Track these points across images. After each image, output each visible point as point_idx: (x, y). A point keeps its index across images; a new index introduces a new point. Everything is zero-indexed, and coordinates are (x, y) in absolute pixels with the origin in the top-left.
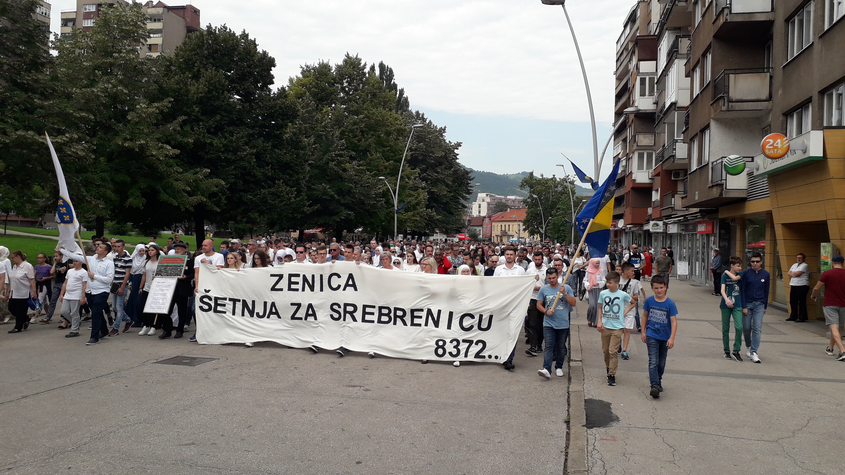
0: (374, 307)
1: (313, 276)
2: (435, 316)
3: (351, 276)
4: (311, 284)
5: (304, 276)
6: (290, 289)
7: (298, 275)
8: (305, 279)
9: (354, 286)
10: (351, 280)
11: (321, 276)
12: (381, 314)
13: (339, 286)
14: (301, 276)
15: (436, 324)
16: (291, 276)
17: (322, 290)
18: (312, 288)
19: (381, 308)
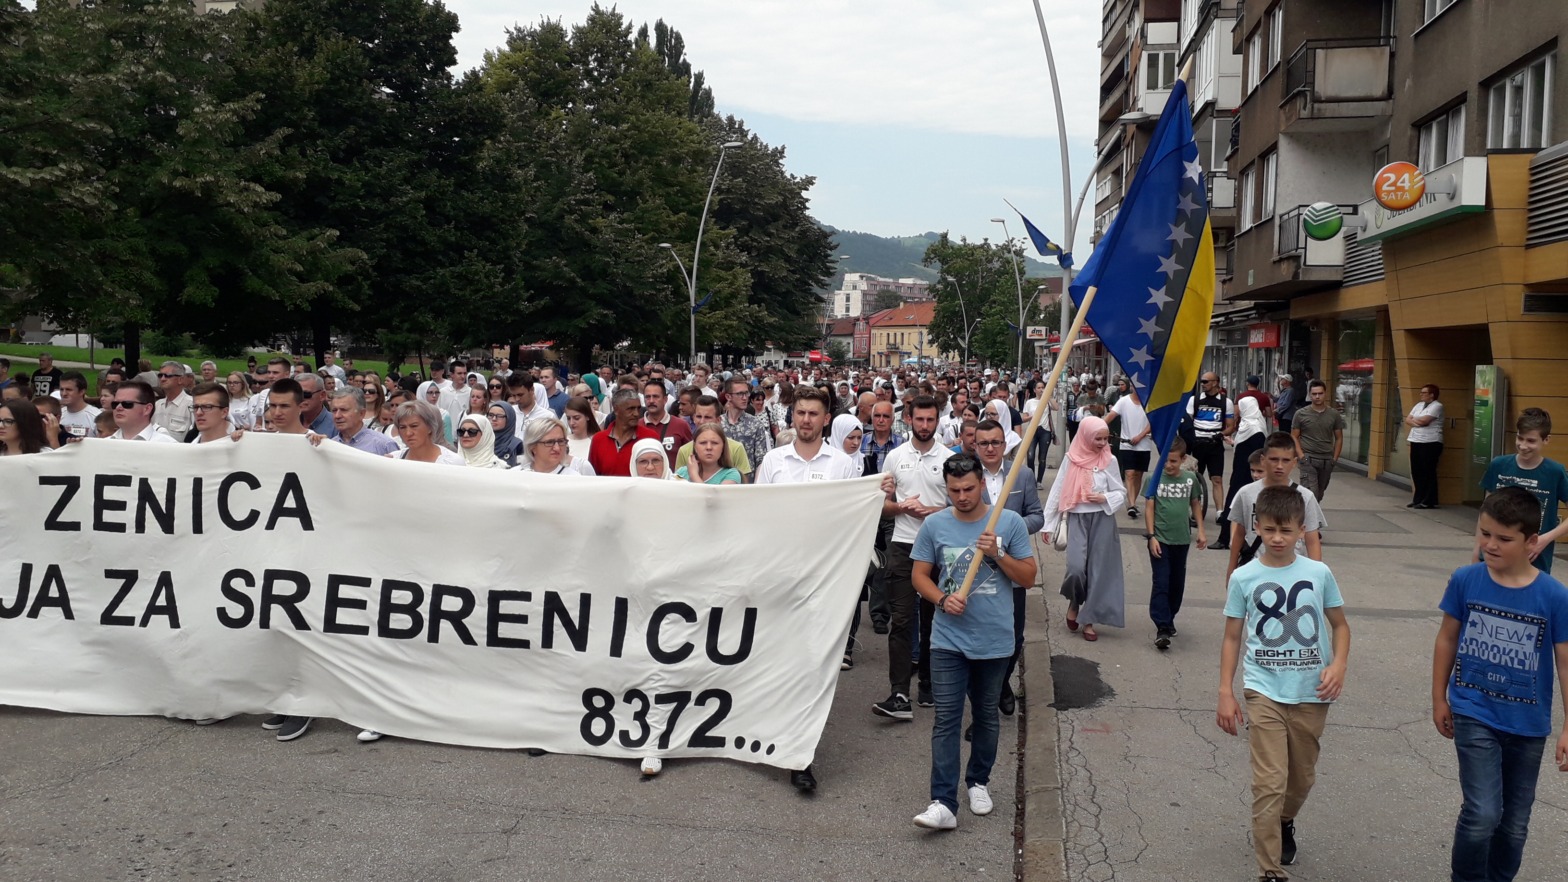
0: (365, 582)
1: (172, 484)
2: (575, 615)
3: (291, 483)
4: (163, 508)
5: (144, 482)
6: (100, 525)
7: (124, 481)
8: (146, 493)
9: (303, 514)
10: (291, 494)
11: (198, 483)
12: (387, 608)
13: (254, 516)
14: (135, 484)
15: (579, 639)
16: (102, 481)
17: (198, 528)
18: (167, 523)
19: (389, 586)
